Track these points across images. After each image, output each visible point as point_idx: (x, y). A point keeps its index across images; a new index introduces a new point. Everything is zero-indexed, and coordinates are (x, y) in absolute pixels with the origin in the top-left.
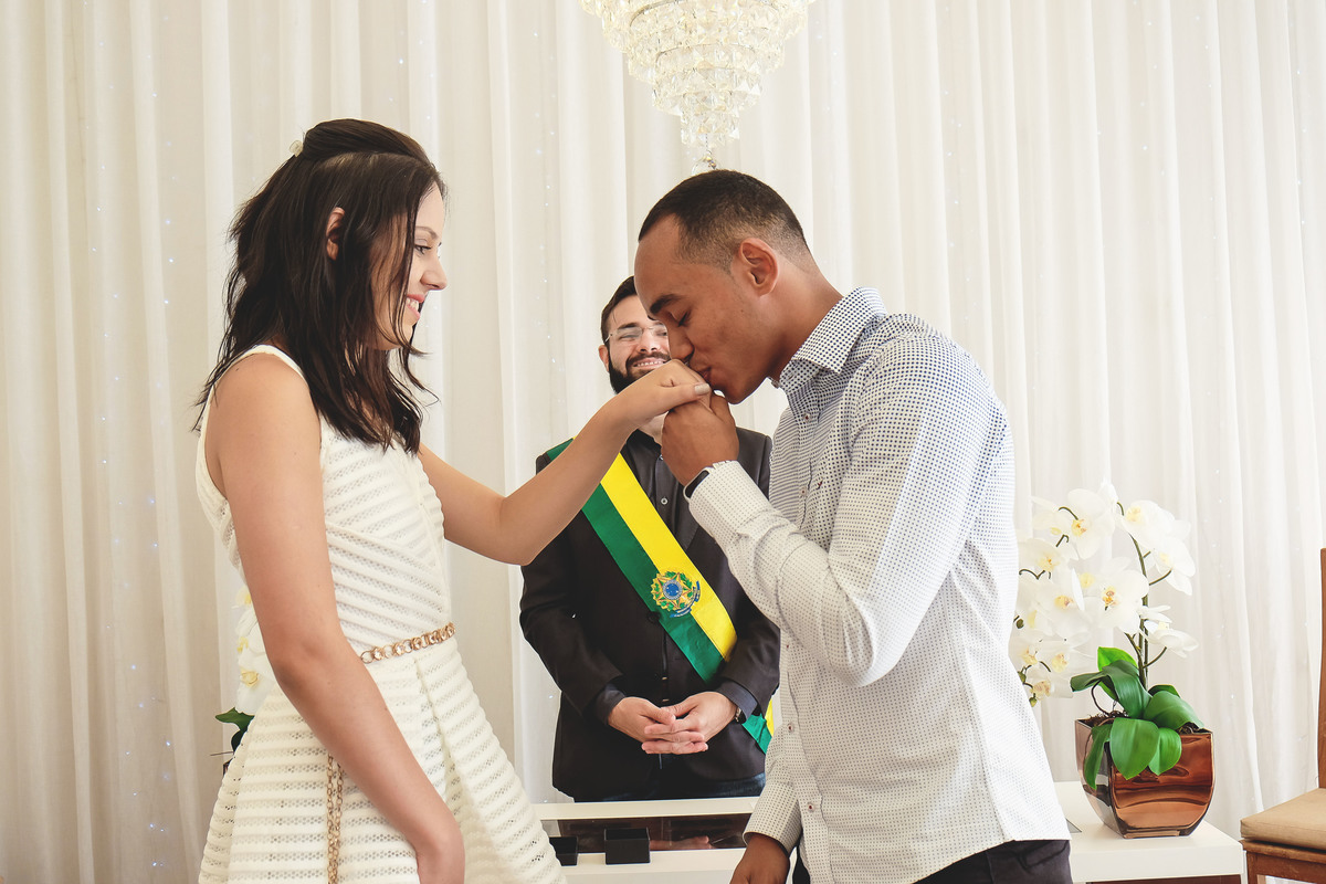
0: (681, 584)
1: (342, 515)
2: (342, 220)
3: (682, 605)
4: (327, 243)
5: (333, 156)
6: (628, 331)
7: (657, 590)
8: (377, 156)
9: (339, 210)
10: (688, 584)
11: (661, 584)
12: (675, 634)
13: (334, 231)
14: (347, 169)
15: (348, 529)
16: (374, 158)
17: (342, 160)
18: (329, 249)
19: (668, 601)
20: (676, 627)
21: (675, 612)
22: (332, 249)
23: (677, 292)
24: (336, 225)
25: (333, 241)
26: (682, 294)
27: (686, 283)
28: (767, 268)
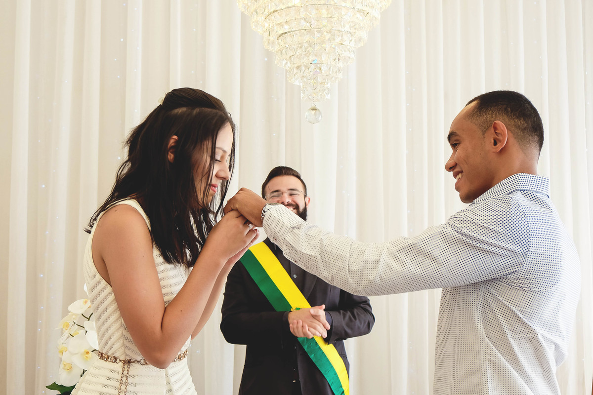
2: (176, 142)
4: (168, 154)
5: (176, 108)
6: (275, 194)
8: (198, 109)
9: (175, 137)
13: (172, 147)
14: (182, 115)
16: (196, 111)
17: (180, 110)
18: (169, 157)
22: (171, 156)
23: (458, 132)
24: (173, 144)
25: (171, 153)
26: (459, 134)
27: (463, 130)
28: (502, 140)
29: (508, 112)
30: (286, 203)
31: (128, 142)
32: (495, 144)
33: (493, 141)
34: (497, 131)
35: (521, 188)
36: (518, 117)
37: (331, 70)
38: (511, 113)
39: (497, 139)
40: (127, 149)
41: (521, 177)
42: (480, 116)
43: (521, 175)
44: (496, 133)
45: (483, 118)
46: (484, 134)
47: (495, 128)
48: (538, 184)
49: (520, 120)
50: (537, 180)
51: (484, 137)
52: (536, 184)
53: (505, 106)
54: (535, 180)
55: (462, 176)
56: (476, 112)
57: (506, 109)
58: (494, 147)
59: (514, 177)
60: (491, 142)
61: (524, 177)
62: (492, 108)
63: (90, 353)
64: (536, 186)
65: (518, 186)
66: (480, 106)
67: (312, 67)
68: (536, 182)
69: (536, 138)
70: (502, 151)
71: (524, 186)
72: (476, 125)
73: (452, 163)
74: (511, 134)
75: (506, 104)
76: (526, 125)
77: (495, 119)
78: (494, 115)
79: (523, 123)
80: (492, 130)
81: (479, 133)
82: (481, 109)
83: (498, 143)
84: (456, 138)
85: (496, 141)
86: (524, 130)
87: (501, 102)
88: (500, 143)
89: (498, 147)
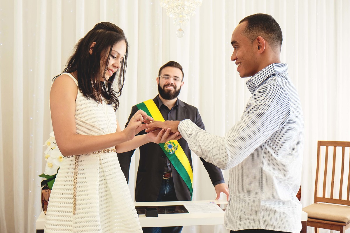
0: (173, 145)
1: (81, 116)
2: (95, 45)
3: (173, 151)
4: (90, 50)
7: (166, 146)
9: (95, 43)
10: (175, 145)
11: (167, 145)
12: (170, 158)
13: (92, 47)
15: (82, 119)
16: (108, 32)
17: (100, 31)
18: (90, 51)
19: (169, 149)
20: (170, 157)
21: (170, 153)
22: (91, 52)
23: (238, 41)
26: (239, 43)
27: (241, 41)
28: (262, 47)
29: (264, 30)
30: (171, 84)
32: (259, 48)
36: (270, 32)
37: (190, 9)
38: (266, 30)
39: (259, 45)
42: (249, 33)
44: (259, 42)
45: (251, 34)
46: (252, 43)
47: (258, 40)
49: (271, 34)
51: (252, 45)
55: (241, 64)
56: (247, 30)
57: (263, 28)
58: (258, 50)
59: (272, 65)
60: (256, 48)
62: (256, 28)
63: (62, 158)
65: (274, 71)
66: (248, 27)
67: (180, 7)
69: (280, 42)
70: (264, 52)
72: (248, 38)
73: (235, 57)
74: (267, 42)
75: (263, 25)
76: (274, 36)
77: (258, 35)
78: (257, 32)
79: (272, 35)
80: (257, 41)
81: (250, 42)
82: (250, 28)
83: (260, 48)
84: (236, 44)
85: (259, 46)
86: (273, 39)
87: (260, 23)
88: (262, 48)
89: (261, 50)
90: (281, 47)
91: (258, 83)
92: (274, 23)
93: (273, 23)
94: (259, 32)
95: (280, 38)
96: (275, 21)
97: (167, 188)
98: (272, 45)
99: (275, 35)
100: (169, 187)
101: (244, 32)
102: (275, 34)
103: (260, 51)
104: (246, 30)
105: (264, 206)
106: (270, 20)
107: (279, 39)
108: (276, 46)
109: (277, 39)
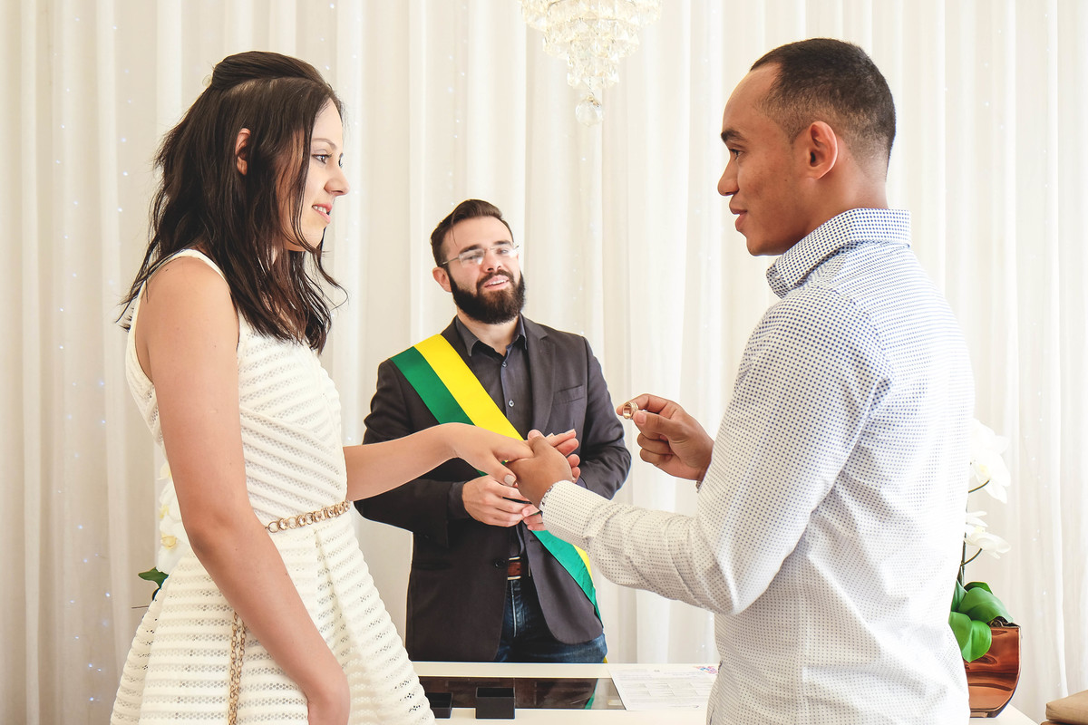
1: (256, 402)
5: (238, 84)
6: (471, 253)
13: (242, 150)
14: (250, 94)
15: (261, 414)
17: (245, 87)
18: (239, 165)
23: (743, 133)
24: (243, 144)
25: (243, 159)
26: (746, 137)
27: (753, 131)
28: (827, 156)
29: (835, 98)
30: (496, 270)
31: (160, 158)
32: (813, 161)
33: (808, 156)
34: (817, 138)
35: (857, 239)
36: (855, 108)
38: (841, 100)
39: (816, 151)
40: (160, 172)
41: (858, 216)
42: (784, 105)
43: (857, 212)
45: (791, 110)
46: (792, 142)
47: (814, 133)
48: (888, 227)
49: (858, 113)
50: (886, 219)
51: (793, 148)
52: (885, 227)
53: (830, 85)
54: (883, 219)
56: (777, 95)
57: (832, 92)
58: (810, 167)
59: (845, 216)
60: (805, 159)
61: (861, 215)
62: (807, 90)
64: (885, 231)
65: (848, 237)
66: (782, 85)
68: (884, 223)
69: (885, 139)
70: (829, 175)
71: (863, 234)
72: (778, 122)
73: (730, 185)
74: (842, 142)
75: (832, 81)
76: (868, 122)
77: (812, 115)
78: (810, 106)
79: (863, 119)
80: (808, 136)
81: (783, 140)
82: (786, 90)
83: (819, 160)
84: (737, 143)
85: (816, 155)
86: (864, 131)
87: (821, 75)
88: (823, 161)
89: (821, 169)
90: (889, 155)
91: (794, 278)
92: (869, 78)
93: (866, 75)
94: (817, 105)
95: (887, 126)
96: (873, 69)
97: (516, 614)
98: (859, 151)
99: (870, 117)
100: (523, 607)
101: (767, 101)
102: (870, 115)
103: (817, 171)
104: (773, 95)
105: (813, 686)
106: (857, 65)
107: (882, 131)
108: (873, 152)
109: (877, 131)
